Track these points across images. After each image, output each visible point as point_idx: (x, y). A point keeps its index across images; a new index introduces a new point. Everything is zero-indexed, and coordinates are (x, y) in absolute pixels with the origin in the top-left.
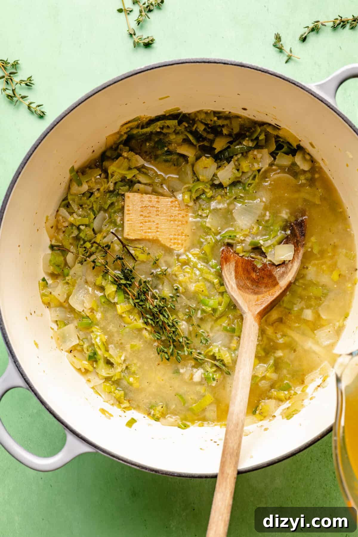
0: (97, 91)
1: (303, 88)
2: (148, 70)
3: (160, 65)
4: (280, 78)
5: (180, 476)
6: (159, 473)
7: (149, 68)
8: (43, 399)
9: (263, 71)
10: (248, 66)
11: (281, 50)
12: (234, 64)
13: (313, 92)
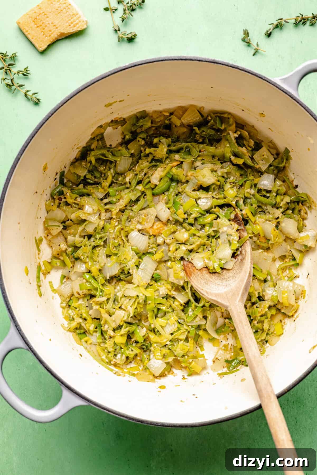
5: (163, 425)
6: (144, 423)
10: (220, 62)
11: (249, 44)
12: (208, 61)
13: (278, 85)
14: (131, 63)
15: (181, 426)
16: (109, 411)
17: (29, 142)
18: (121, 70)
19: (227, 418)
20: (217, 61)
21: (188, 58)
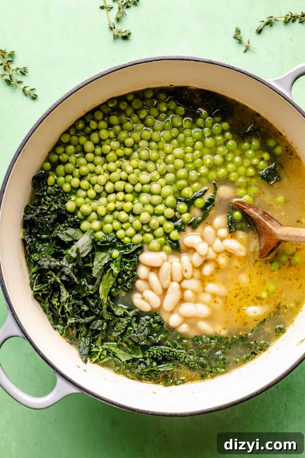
0: (87, 83)
1: (263, 83)
2: (131, 65)
3: (141, 62)
4: (244, 73)
5: (154, 414)
6: (135, 412)
7: (132, 64)
8: (37, 347)
9: (229, 68)
10: (216, 63)
11: (240, 41)
12: (205, 61)
13: (273, 86)
14: (130, 61)
15: (171, 415)
16: (102, 399)
17: (30, 137)
18: (120, 69)
19: (216, 408)
20: (213, 62)
21: (186, 58)
